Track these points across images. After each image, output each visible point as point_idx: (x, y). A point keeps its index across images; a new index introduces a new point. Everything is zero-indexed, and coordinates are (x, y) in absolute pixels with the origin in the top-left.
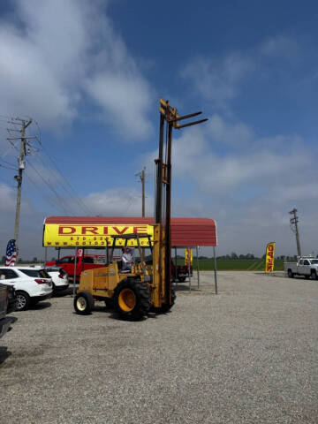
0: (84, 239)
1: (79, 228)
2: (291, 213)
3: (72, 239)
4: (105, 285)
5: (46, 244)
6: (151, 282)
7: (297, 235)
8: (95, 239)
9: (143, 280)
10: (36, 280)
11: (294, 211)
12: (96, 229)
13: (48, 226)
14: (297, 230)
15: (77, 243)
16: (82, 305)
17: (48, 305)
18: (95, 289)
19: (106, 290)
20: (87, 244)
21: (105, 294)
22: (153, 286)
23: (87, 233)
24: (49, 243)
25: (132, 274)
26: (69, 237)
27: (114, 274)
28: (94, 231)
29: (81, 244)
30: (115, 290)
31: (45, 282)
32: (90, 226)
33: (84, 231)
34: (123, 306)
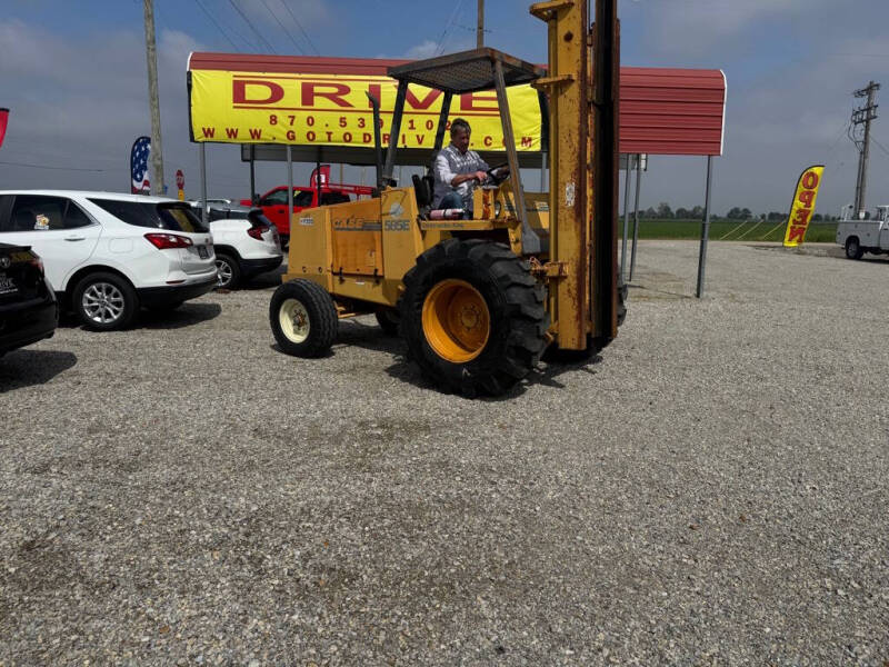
0: (310, 121)
1: (292, 86)
2: (859, 94)
3: (273, 120)
4: (371, 262)
5: (199, 135)
6: (543, 256)
7: (864, 153)
8: (343, 122)
9: (516, 249)
10: (148, 236)
11: (870, 89)
12: (346, 90)
13: (199, 76)
14: (865, 143)
15: (291, 135)
16: (298, 325)
17: (211, 312)
18: (341, 275)
19: (377, 278)
20: (321, 139)
21: (374, 294)
22: (552, 271)
23: (319, 102)
24: (209, 133)
25: (478, 224)
26: (266, 114)
27: (403, 225)
28: (339, 97)
29: (301, 139)
30: (406, 280)
31: (180, 244)
32: (325, 82)
33: (308, 95)
34: (440, 343)
